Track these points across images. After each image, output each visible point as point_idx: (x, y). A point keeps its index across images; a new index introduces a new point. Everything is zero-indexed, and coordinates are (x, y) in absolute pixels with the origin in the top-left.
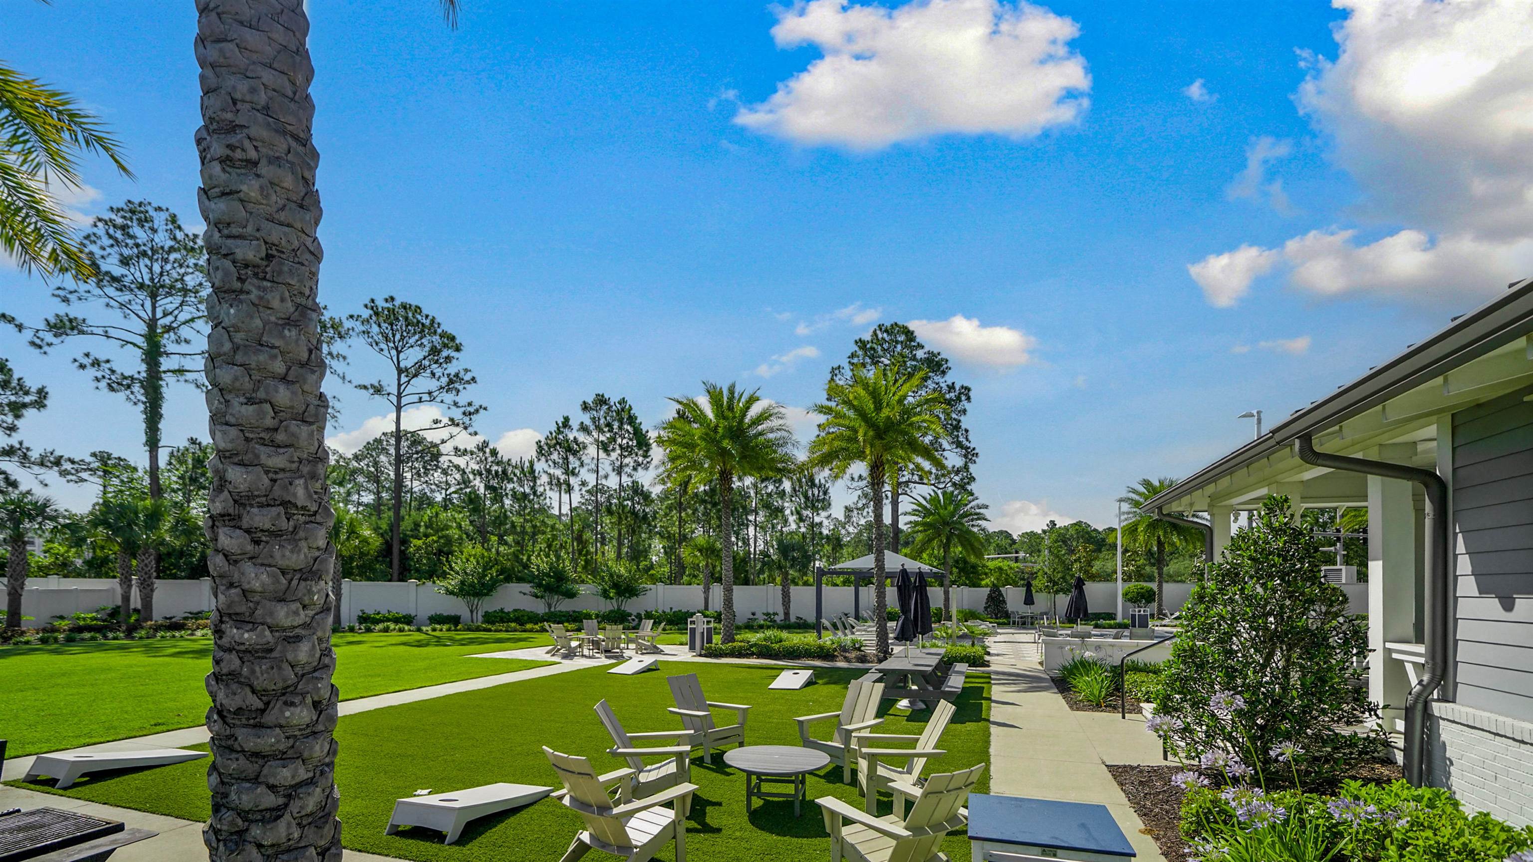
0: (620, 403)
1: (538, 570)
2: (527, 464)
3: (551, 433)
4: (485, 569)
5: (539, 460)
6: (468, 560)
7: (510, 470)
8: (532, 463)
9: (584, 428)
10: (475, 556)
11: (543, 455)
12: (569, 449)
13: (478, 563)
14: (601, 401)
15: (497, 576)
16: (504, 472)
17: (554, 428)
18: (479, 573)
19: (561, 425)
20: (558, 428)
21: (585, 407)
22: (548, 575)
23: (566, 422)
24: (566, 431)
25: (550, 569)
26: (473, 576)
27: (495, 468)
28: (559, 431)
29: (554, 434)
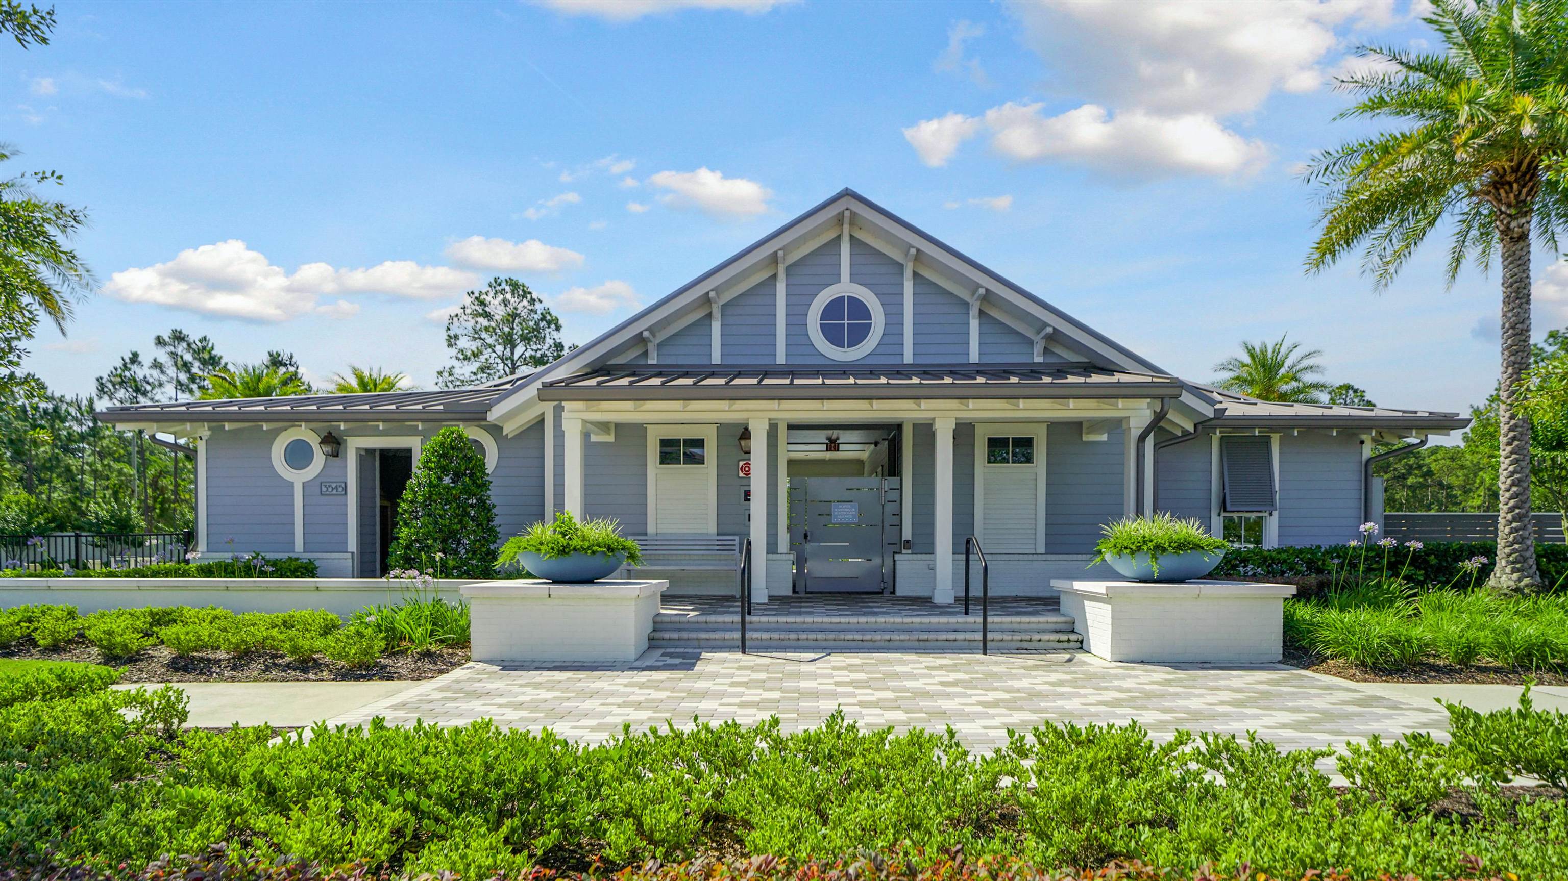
0: (201, 341)
1: (97, 518)
2: (85, 402)
3: (116, 369)
4: (31, 517)
5: (101, 398)
6: (8, 507)
7: (64, 407)
8: (91, 402)
9: (157, 365)
10: (17, 503)
11: (104, 393)
12: (137, 390)
13: (22, 510)
14: (178, 337)
15: (46, 524)
16: (56, 409)
17: (119, 364)
18: (23, 520)
19: (128, 360)
20: (125, 365)
21: (160, 341)
22: (108, 523)
23: (135, 358)
24: (134, 368)
25: (112, 517)
26: (15, 524)
27: (43, 405)
28: (125, 367)
29: (119, 371)
